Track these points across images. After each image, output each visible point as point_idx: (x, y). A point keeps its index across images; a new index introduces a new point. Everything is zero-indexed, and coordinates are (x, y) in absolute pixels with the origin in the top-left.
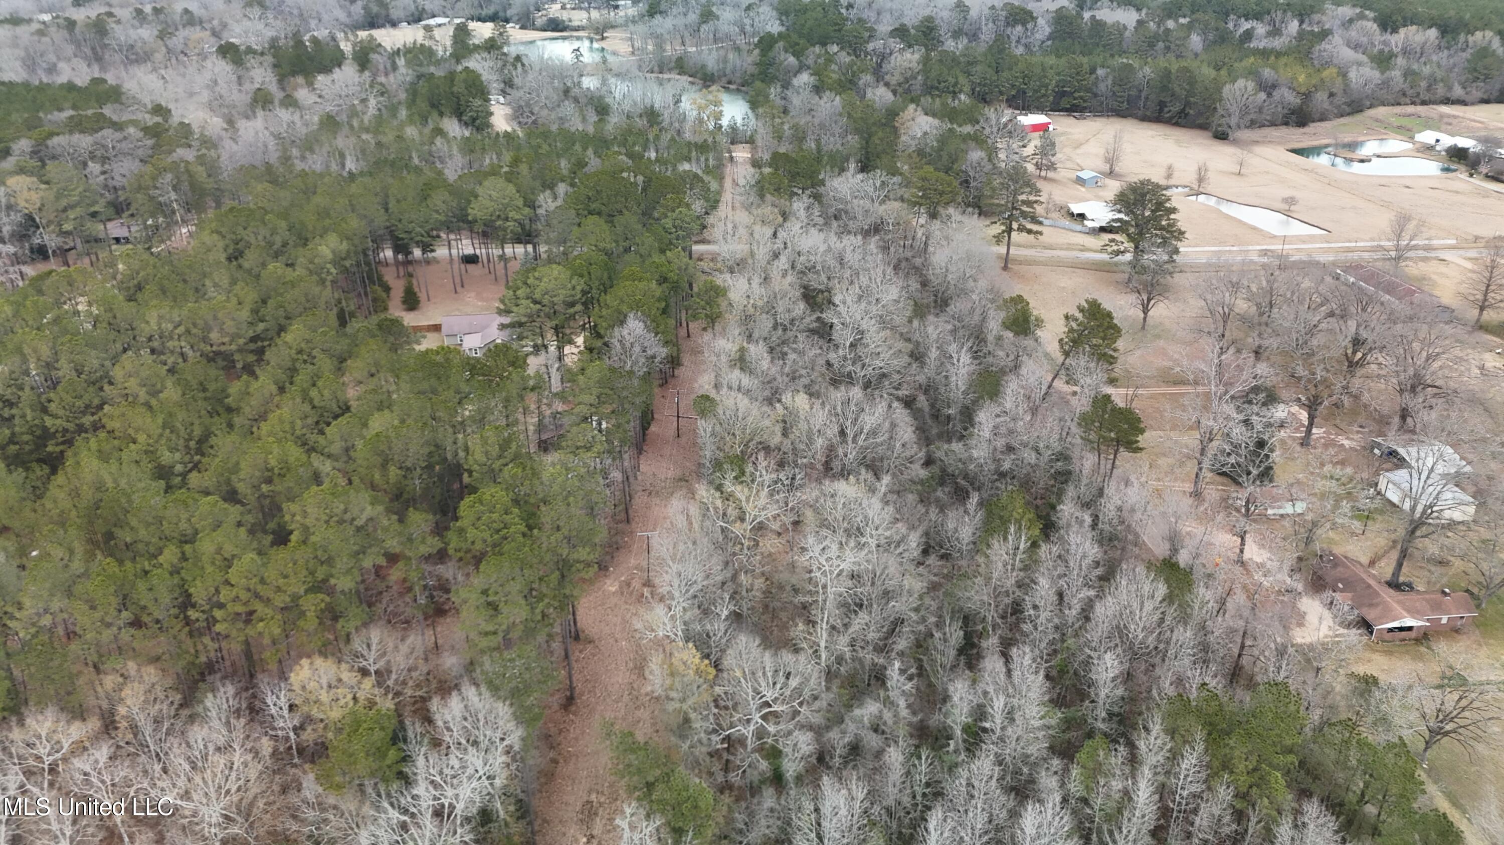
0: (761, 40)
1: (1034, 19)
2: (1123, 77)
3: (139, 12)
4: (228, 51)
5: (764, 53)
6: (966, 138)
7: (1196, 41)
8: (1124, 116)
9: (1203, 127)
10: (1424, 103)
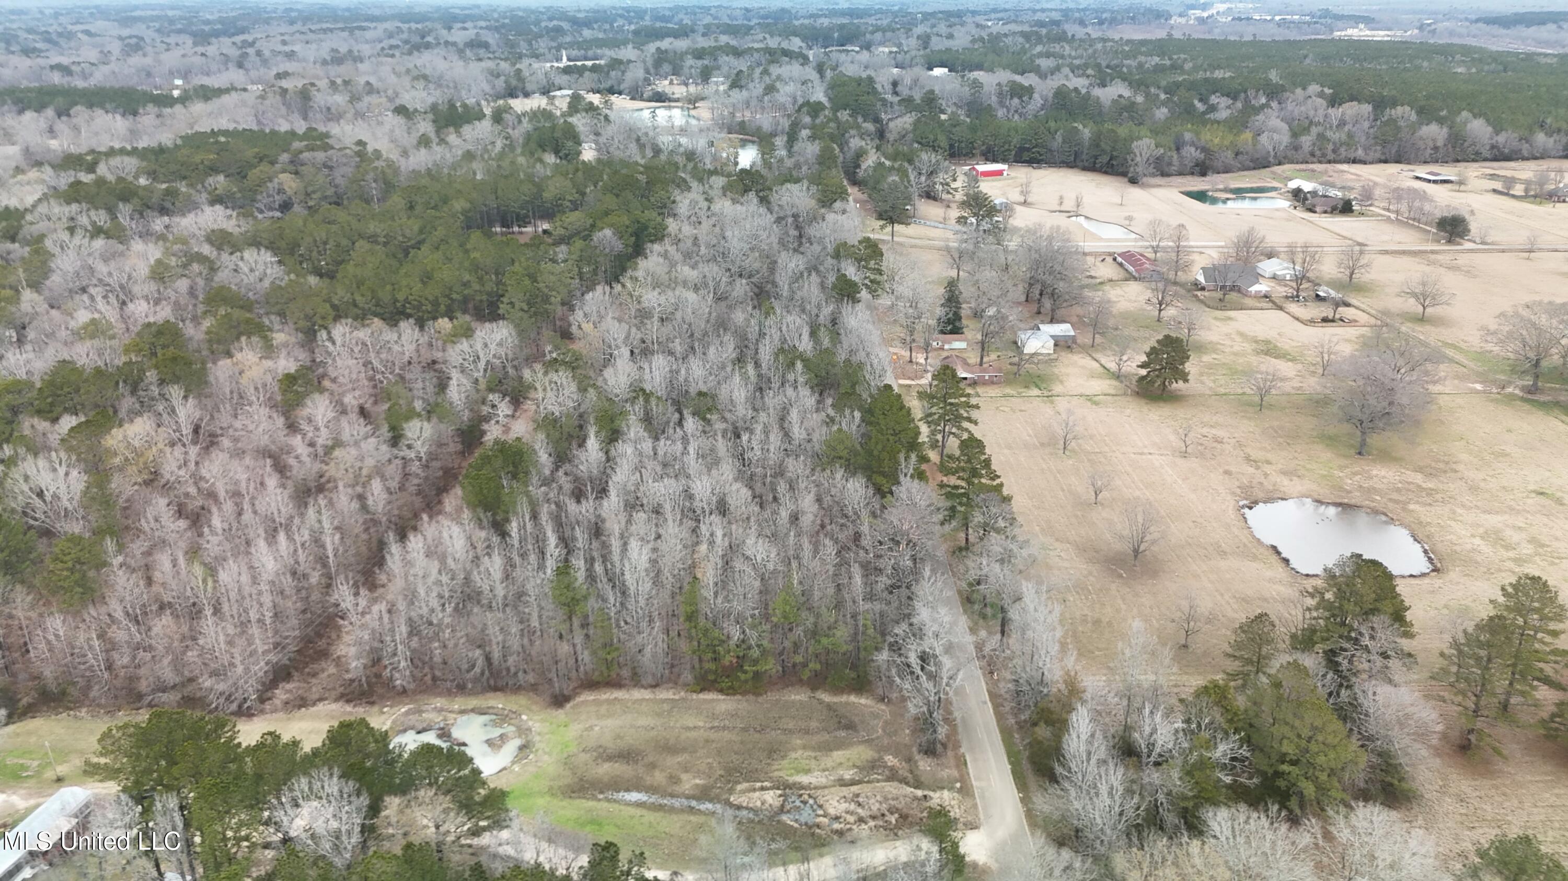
1: (1032, 94)
3: (333, 83)
4: (401, 110)
6: (891, 169)
8: (1072, 167)
9: (1124, 174)
10: (1329, 162)
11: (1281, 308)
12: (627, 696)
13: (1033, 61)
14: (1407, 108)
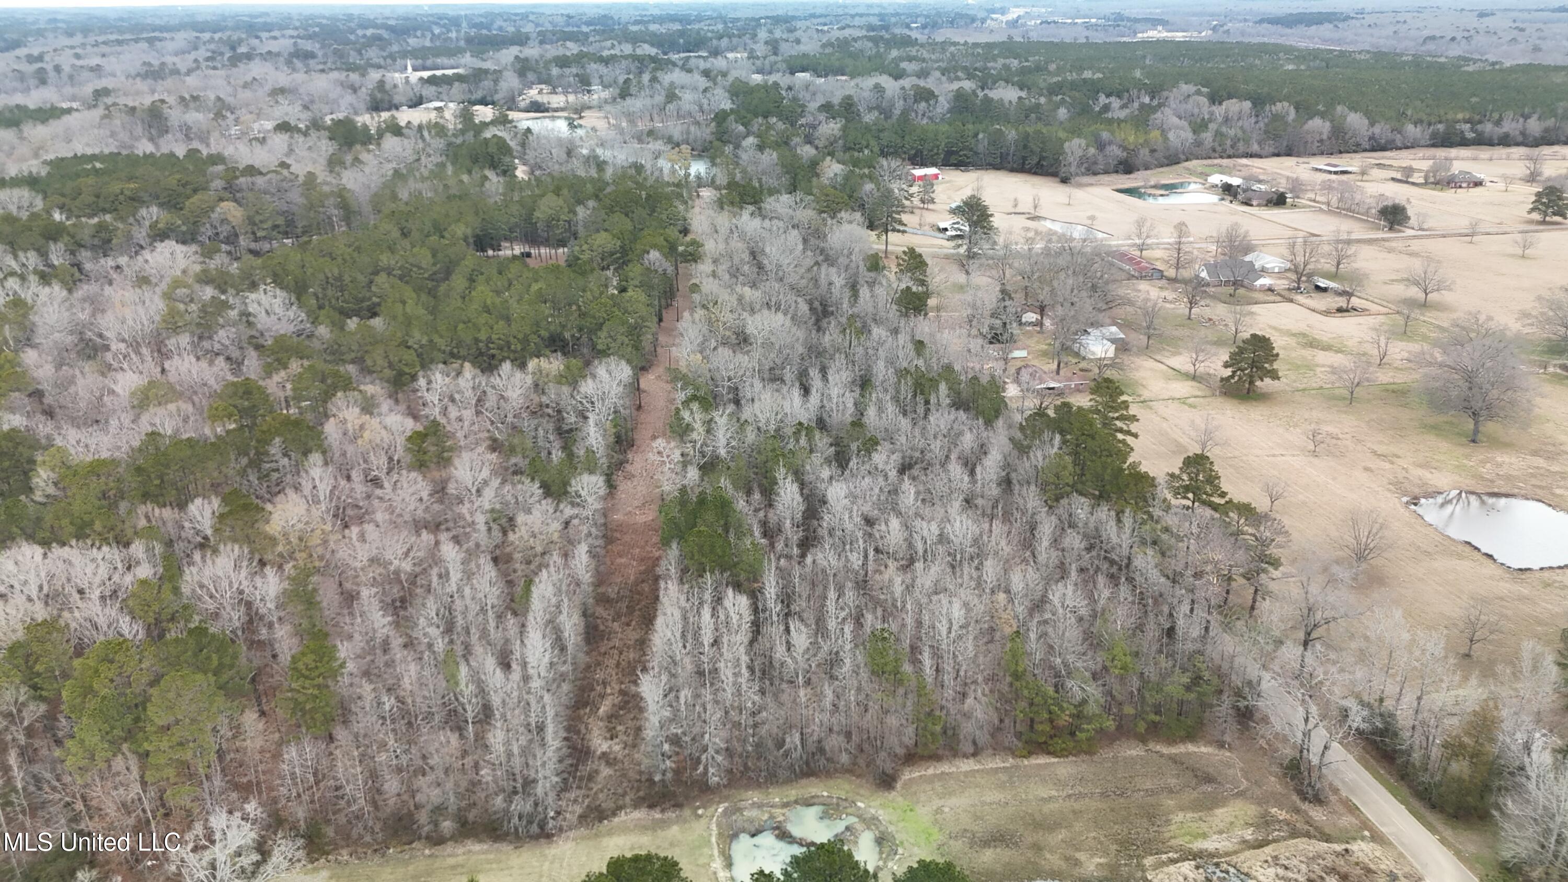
0: (716, 115)
1: (936, 97)
2: (996, 139)
5: (719, 124)
6: (862, 176)
7: (1062, 113)
8: (998, 169)
9: (1054, 175)
10: (1229, 157)
11: (1291, 301)
12: (954, 769)
13: (898, 65)
14: (1286, 104)
